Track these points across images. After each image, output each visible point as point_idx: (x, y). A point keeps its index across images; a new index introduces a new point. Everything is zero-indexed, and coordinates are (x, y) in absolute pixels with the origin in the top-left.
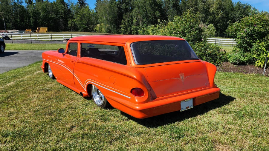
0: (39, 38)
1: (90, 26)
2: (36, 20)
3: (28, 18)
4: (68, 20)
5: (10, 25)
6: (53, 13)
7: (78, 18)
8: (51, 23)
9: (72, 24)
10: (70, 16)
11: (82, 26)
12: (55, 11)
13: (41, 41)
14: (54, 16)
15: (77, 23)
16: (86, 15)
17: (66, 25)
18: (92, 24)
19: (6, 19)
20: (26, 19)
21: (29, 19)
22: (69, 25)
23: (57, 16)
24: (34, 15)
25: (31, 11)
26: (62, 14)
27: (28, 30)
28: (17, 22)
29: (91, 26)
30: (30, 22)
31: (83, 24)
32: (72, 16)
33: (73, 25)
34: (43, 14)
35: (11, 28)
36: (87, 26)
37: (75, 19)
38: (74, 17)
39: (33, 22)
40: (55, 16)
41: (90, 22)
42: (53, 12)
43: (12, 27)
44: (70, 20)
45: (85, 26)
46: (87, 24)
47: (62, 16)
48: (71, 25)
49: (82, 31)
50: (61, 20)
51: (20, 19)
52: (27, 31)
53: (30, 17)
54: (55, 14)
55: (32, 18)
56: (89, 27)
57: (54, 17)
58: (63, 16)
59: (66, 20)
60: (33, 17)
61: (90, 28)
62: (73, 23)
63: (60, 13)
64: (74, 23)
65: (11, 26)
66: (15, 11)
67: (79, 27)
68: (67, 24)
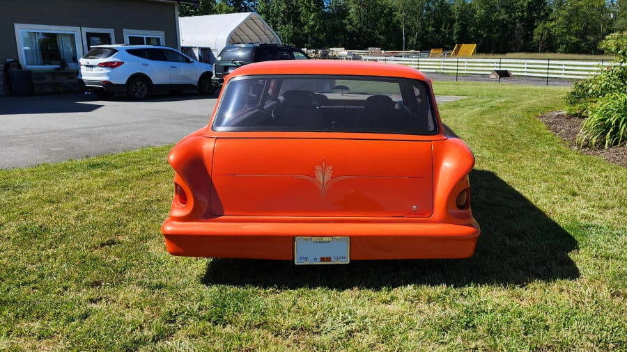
0: (443, 69)
1: (588, 37)
2: (464, 27)
3: (449, 25)
4: (535, 24)
5: (413, 40)
6: (502, 11)
7: (560, 19)
8: (496, 34)
9: (542, 35)
10: (542, 14)
11: (567, 37)
12: (507, 5)
13: (448, 74)
14: (504, 16)
15: (557, 31)
16: (585, 9)
17: (528, 37)
18: (596, 31)
19: (407, 27)
20: (445, 28)
21: (451, 27)
22: (535, 38)
23: (510, 16)
24: (461, 17)
25: (458, 8)
26: (522, 12)
27: (436, 52)
28: (427, 32)
29: (591, 38)
30: (451, 32)
31: (571, 34)
32: (547, 15)
33: (544, 38)
34: (480, 12)
35: (414, 47)
36: (582, 37)
37: (552, 21)
38: (550, 17)
39: (457, 33)
40: (507, 16)
41: (590, 27)
42: (503, 7)
43: (417, 43)
44: (540, 26)
45: (574, 39)
46: (582, 35)
47: (523, 16)
48: (539, 36)
49: (565, 52)
50: (518, 25)
51: (433, 27)
52: (433, 54)
53: (452, 22)
54: (507, 11)
55: (456, 23)
56: (586, 40)
57: (503, 19)
58: (526, 14)
59: (530, 25)
60: (458, 20)
61: (589, 43)
62: (546, 32)
63: (519, 8)
64: (549, 31)
65: (414, 43)
66: (426, 10)
67: (559, 41)
68: (532, 34)
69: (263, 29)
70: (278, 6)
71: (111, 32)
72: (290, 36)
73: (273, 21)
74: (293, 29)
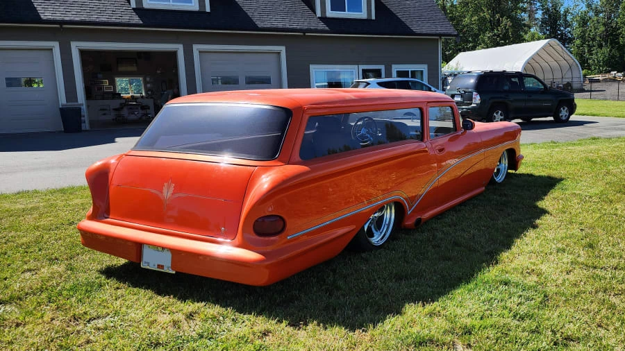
69: (562, 54)
70: (595, 30)
71: (382, 67)
72: (605, 59)
73: (589, 45)
74: (611, 50)
